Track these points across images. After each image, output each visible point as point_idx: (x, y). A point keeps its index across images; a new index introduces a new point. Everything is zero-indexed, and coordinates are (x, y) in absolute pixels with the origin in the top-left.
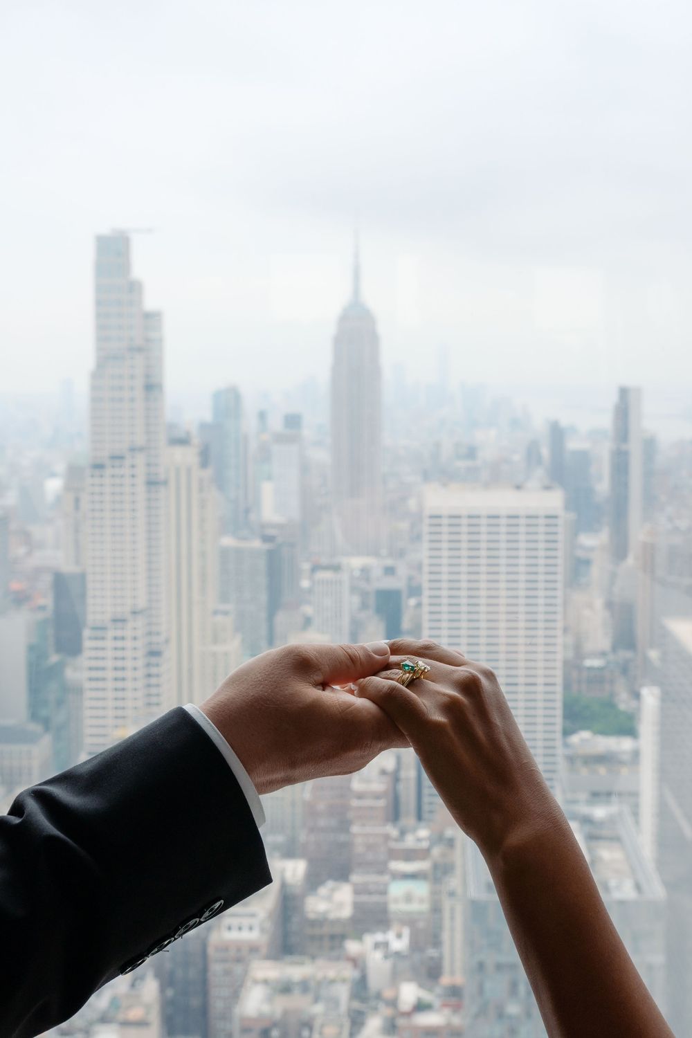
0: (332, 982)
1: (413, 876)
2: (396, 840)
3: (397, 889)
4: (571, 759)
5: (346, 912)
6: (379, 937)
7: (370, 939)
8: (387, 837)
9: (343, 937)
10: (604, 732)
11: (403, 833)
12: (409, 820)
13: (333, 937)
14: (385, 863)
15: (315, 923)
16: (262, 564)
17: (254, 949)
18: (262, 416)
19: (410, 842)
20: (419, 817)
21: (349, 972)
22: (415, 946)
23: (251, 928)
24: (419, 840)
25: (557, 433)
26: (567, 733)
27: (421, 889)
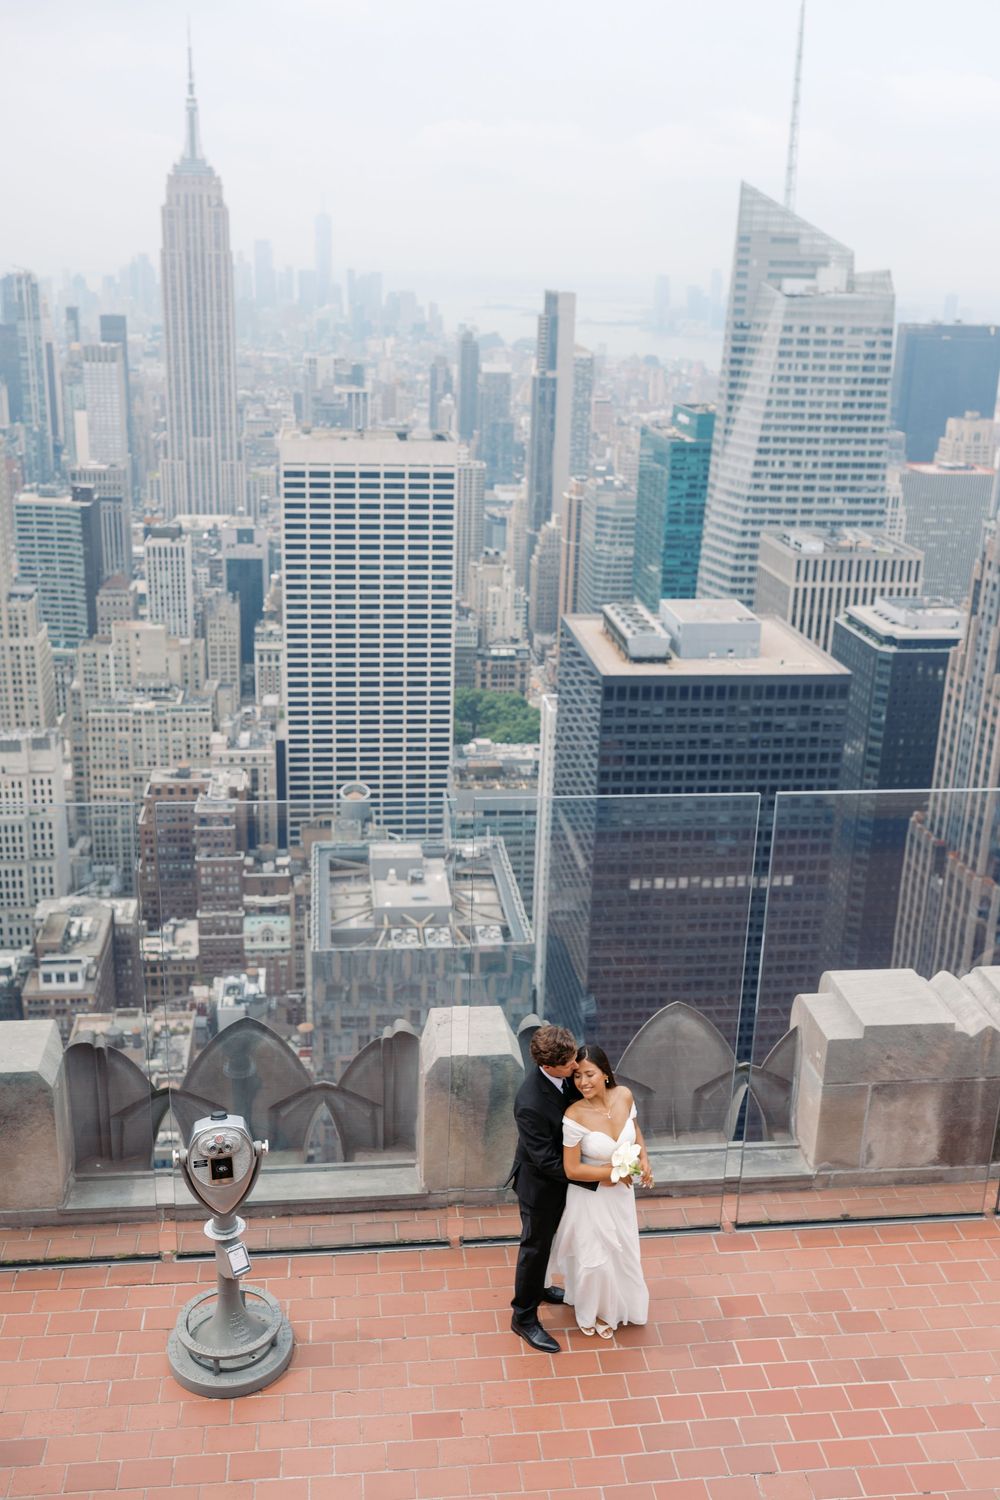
0: (174, 1033)
1: (272, 910)
2: (250, 870)
3: (253, 926)
4: (462, 774)
5: (193, 952)
6: (232, 980)
7: (220, 983)
8: (241, 866)
9: (190, 980)
10: (508, 739)
11: (259, 861)
12: (267, 848)
13: (178, 981)
14: (239, 897)
15: (153, 966)
16: (75, 527)
17: (78, 1001)
18: (72, 313)
19: (268, 870)
20: (282, 844)
21: (192, 1020)
22: (274, 987)
23: (74, 978)
24: (277, 868)
25: (470, 349)
26: (462, 739)
27: (282, 925)
